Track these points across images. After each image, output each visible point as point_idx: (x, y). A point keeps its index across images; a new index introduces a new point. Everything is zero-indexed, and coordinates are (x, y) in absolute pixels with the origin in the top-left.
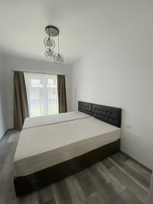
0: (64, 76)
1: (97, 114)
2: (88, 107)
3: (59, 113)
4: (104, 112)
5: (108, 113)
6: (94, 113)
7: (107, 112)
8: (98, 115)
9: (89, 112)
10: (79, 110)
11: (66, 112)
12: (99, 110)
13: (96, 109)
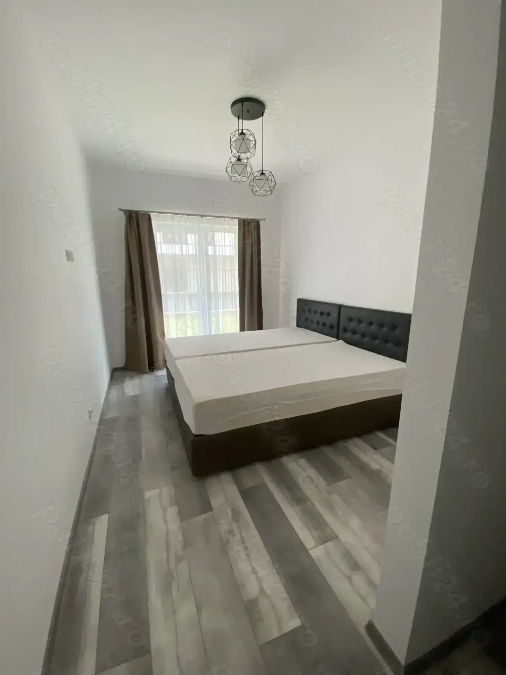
0: (257, 223)
1: (354, 333)
2: (328, 314)
3: (242, 329)
4: (374, 328)
5: (385, 329)
6: (345, 330)
7: (381, 325)
8: (357, 337)
9: (332, 327)
10: (298, 326)
11: (260, 327)
12: (360, 321)
13: (350, 319)
